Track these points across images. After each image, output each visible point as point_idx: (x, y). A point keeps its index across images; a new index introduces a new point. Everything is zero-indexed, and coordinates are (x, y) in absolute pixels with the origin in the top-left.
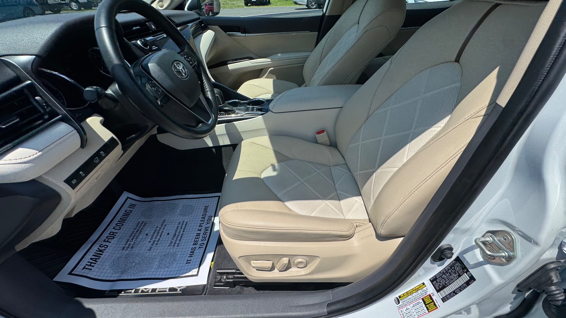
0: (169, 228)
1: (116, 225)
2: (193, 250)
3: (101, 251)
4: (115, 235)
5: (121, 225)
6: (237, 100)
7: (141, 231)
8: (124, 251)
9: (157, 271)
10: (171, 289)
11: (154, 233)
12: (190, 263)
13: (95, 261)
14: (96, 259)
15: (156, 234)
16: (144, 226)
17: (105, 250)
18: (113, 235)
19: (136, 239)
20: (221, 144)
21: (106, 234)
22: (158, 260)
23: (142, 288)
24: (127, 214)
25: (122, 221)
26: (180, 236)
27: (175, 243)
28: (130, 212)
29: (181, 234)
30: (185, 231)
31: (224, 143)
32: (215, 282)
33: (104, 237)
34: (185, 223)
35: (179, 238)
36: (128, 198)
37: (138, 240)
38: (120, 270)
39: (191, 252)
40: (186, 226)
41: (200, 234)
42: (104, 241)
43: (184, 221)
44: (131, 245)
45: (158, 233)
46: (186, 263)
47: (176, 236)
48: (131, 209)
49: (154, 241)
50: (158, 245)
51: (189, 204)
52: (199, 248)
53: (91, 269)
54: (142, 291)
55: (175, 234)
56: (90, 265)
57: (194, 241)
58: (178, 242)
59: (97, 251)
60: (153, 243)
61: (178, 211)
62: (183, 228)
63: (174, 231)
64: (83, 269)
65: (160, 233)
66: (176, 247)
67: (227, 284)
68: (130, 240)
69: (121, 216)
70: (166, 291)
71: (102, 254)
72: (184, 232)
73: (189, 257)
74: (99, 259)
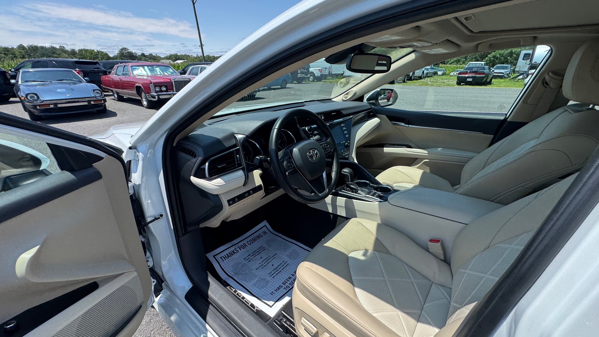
0: (275, 261)
1: (250, 241)
2: (280, 287)
3: (234, 252)
4: (246, 247)
5: (252, 242)
6: (368, 182)
7: (259, 253)
8: (244, 261)
9: (252, 286)
10: (252, 305)
11: (266, 259)
12: (272, 295)
13: (228, 257)
14: (229, 256)
15: (266, 260)
16: (263, 250)
17: (236, 253)
18: (245, 246)
19: (254, 257)
20: (338, 213)
21: (242, 244)
22: (257, 279)
23: (239, 291)
24: (259, 237)
25: (254, 240)
26: (278, 271)
27: (273, 274)
28: (261, 236)
29: (280, 270)
30: (284, 269)
31: (340, 213)
32: (277, 319)
33: (239, 245)
34: (287, 264)
35: (277, 273)
36: (265, 226)
37: (255, 258)
38: (235, 272)
39: (278, 288)
40: (286, 266)
41: (291, 278)
42: (238, 247)
43: (287, 262)
44: (249, 259)
45: (268, 260)
46: (270, 294)
47: (277, 270)
48: (263, 235)
49: (263, 265)
50: (263, 269)
51: (297, 251)
52: (285, 288)
53: (223, 261)
54: (238, 294)
55: (276, 268)
56: (224, 258)
57: (285, 281)
58: (275, 275)
59: (232, 251)
60: (261, 266)
61: (288, 252)
62: (284, 266)
63: (277, 265)
64: (220, 258)
65: (268, 262)
66: (272, 277)
67: (282, 326)
68: (251, 255)
69: (255, 236)
70: (248, 304)
71: (233, 255)
72: (282, 270)
73: (275, 290)
74: (230, 257)
